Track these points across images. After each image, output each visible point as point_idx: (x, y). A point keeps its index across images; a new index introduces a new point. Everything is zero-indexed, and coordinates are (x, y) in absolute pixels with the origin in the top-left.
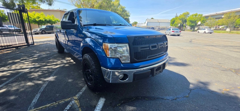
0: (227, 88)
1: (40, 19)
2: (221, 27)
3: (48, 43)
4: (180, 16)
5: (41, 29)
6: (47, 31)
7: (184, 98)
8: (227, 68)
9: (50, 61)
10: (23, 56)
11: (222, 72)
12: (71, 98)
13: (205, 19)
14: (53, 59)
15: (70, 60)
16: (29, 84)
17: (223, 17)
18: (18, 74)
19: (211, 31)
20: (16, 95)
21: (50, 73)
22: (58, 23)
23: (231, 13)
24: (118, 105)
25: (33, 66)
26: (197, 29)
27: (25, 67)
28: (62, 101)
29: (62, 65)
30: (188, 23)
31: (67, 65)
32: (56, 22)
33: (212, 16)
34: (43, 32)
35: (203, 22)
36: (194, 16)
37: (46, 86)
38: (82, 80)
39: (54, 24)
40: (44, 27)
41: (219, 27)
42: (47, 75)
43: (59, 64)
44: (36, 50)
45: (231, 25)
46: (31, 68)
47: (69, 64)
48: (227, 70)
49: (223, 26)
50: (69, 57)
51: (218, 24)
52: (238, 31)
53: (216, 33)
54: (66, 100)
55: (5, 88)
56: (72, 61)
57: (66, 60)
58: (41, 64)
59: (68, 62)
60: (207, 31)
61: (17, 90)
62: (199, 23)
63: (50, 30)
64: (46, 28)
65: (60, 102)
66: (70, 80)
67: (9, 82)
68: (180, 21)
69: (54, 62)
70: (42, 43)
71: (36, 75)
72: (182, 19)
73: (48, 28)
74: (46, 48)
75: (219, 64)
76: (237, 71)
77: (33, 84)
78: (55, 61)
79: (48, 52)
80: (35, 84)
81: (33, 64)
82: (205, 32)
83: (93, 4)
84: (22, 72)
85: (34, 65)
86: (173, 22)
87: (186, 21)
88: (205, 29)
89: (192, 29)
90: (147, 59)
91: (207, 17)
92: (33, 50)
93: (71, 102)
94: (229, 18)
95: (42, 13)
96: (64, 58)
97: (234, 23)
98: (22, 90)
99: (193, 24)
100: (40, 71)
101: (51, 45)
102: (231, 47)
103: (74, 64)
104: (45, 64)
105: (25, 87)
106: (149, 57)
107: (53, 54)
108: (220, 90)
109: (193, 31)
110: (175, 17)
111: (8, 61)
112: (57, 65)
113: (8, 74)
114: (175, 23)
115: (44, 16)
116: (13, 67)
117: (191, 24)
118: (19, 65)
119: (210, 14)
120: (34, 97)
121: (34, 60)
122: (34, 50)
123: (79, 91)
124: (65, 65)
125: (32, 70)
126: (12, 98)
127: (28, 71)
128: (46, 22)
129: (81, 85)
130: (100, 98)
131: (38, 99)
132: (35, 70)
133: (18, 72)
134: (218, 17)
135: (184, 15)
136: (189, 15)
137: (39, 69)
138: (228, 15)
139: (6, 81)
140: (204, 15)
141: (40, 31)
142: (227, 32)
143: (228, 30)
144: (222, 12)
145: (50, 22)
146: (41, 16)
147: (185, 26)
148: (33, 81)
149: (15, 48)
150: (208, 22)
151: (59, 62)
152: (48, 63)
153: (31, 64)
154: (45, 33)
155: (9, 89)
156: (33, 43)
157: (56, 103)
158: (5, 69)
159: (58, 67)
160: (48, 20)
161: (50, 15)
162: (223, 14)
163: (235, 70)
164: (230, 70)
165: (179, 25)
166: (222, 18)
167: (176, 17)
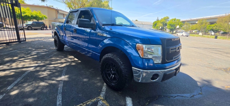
0: (228, 86)
1: (25, 14)
2: (194, 31)
3: (40, 39)
4: (161, 20)
5: (27, 25)
6: (33, 28)
7: (200, 95)
8: (217, 67)
9: (53, 59)
10: (19, 53)
11: (215, 71)
12: (97, 99)
13: (182, 24)
14: (55, 57)
15: (73, 59)
16: (42, 84)
17: (197, 22)
18: (24, 73)
19: (188, 34)
20: (34, 96)
21: (60, 72)
22: (46, 19)
23: (203, 19)
24: (146, 104)
25: (37, 65)
26: (175, 32)
27: (28, 65)
28: (89, 102)
29: (68, 64)
30: (168, 26)
31: (73, 64)
32: (43, 19)
33: (188, 21)
34: (30, 28)
35: (181, 26)
36: (173, 21)
37: (63, 86)
38: (98, 80)
39: (41, 20)
40: (30, 22)
41: (192, 31)
42: (57, 74)
43: (65, 63)
44: (31, 47)
45: (203, 30)
46: (36, 67)
47: (75, 63)
48: (218, 69)
49: (195, 31)
50: (71, 55)
51: (192, 28)
52: (208, 36)
53: (191, 37)
54: (93, 100)
55: (16, 89)
56: (76, 59)
57: (70, 58)
58: (44, 63)
59: (73, 60)
60: (184, 34)
61: (33, 91)
62: (178, 27)
63: (35, 27)
64: (32, 24)
65: (87, 103)
66: (85, 80)
67: (18, 82)
68: (161, 25)
69: (57, 60)
70: (34, 40)
71: (45, 74)
72: (163, 23)
73: (35, 24)
74: (41, 45)
75: (209, 64)
76: (226, 70)
77: (47, 84)
78: (59, 59)
79: (45, 50)
80: (49, 84)
81: (35, 62)
82: (183, 35)
83: (85, 3)
84: (27, 71)
85: (37, 63)
86: (155, 25)
87: (166, 25)
88: (183, 33)
89: (172, 32)
90: (174, 60)
91: (183, 22)
92: (27, 47)
93: (99, 103)
94: (201, 24)
95: (28, 8)
96: (66, 57)
97: (205, 28)
98: (37, 91)
99: (172, 28)
100: (47, 70)
101: (45, 42)
102: (210, 49)
103: (80, 62)
104: (48, 62)
105: (40, 87)
106: (174, 58)
107: (52, 52)
108: (223, 87)
109: (172, 34)
110: (156, 20)
111: (4, 58)
112: (62, 63)
113: (13, 73)
114: (157, 25)
115: (30, 11)
116: (14, 65)
117: (170, 27)
118: (20, 63)
119: (186, 20)
120: (57, 99)
121: (33, 58)
122: (29, 47)
123: (101, 91)
124: (71, 63)
125: (38, 69)
126: (31, 100)
127: (33, 70)
128: (32, 18)
129: (99, 84)
130: (125, 98)
131: (61, 100)
132: (41, 68)
133: (23, 71)
134: (193, 22)
135: (165, 20)
136: (169, 19)
137: (45, 68)
138: (201, 21)
139: (14, 81)
140: (181, 20)
141: (26, 26)
142: (200, 36)
143: (200, 34)
144: (196, 18)
145: (36, 18)
146: (27, 11)
147: (166, 29)
148: (45, 81)
149: (5, 45)
150: (185, 26)
151: (63, 61)
152: (52, 61)
153: (33, 63)
154: (32, 29)
155: (22, 90)
156: (24, 40)
157: (84, 104)
158: (5, 67)
159: (65, 66)
160: (34, 15)
161: (36, 11)
162: (197, 20)
163: (224, 69)
164: (220, 69)
165: (161, 28)
166: (196, 24)
167: (158, 20)
